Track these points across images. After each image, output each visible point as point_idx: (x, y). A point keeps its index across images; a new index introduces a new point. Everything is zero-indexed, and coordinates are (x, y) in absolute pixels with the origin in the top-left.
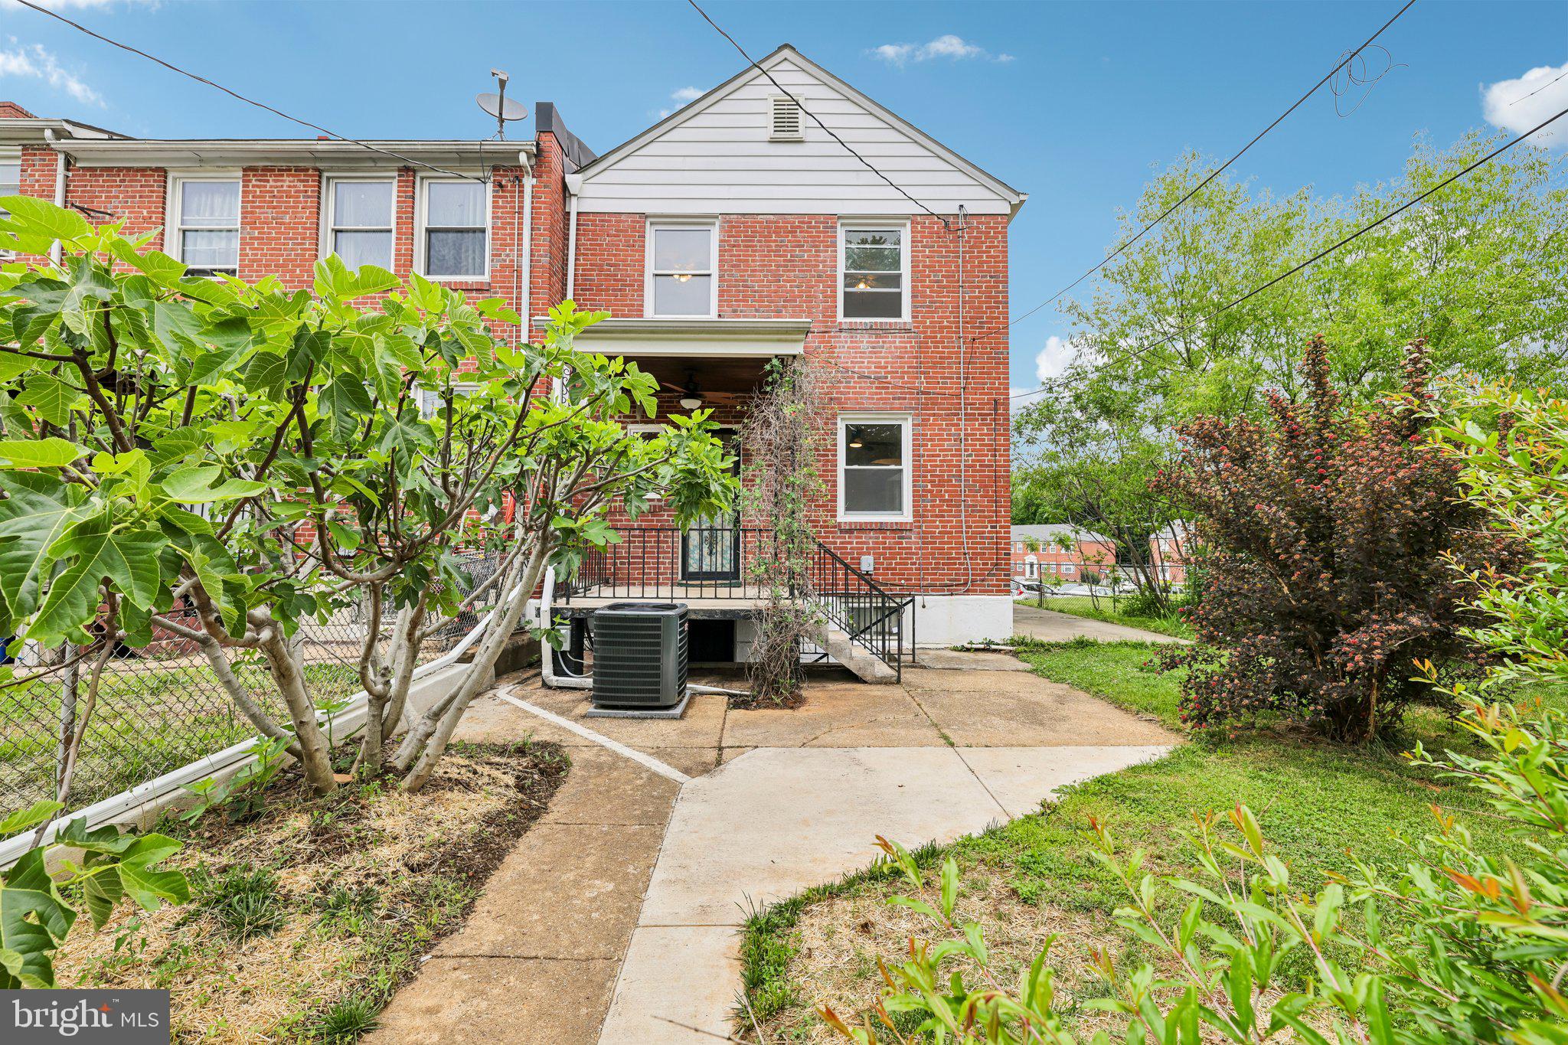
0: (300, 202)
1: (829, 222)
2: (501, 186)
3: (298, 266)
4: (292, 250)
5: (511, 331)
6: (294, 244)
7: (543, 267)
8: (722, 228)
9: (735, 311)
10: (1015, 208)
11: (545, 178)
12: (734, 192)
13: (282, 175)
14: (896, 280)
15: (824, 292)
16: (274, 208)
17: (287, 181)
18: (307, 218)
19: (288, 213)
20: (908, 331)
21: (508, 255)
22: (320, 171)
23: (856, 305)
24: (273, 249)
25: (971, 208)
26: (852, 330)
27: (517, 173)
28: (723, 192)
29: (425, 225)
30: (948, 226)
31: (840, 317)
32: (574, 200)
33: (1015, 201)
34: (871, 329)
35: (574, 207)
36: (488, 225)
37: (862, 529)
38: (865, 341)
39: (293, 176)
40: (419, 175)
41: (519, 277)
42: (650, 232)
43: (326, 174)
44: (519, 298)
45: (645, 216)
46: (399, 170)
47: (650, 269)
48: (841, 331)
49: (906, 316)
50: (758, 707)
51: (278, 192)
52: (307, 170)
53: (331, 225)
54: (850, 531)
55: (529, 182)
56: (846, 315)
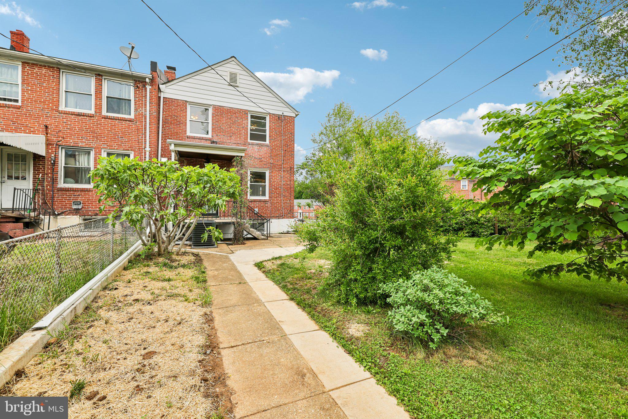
0: (51, 79)
1: (246, 112)
2: (138, 87)
3: (51, 103)
4: (48, 97)
5: (142, 136)
6: (49, 95)
7: (154, 116)
8: (213, 109)
9: (217, 135)
10: (296, 115)
11: (154, 87)
12: (217, 99)
13: (42, 68)
14: (265, 131)
15: (244, 132)
16: (38, 79)
17: (44, 71)
18: (54, 86)
19: (45, 82)
20: (268, 146)
21: (141, 111)
22: (59, 69)
23: (253, 137)
24: (38, 95)
25: (285, 114)
26: (252, 144)
27: (144, 83)
28: (213, 98)
29: (106, 95)
30: (279, 118)
31: (249, 140)
32: (162, 93)
33: (297, 114)
34: (258, 144)
35: (162, 95)
36: (132, 98)
37: (255, 201)
38: (256, 148)
39: (47, 69)
40: (104, 77)
41: (146, 118)
42: (189, 107)
43: (62, 70)
44: (145, 125)
45: (186, 101)
46: (96, 74)
47: (188, 119)
48: (249, 144)
49: (267, 142)
50: (235, 245)
51: (40, 74)
52: (54, 68)
53: (64, 89)
54: (251, 202)
55: (148, 87)
56: (250, 140)
